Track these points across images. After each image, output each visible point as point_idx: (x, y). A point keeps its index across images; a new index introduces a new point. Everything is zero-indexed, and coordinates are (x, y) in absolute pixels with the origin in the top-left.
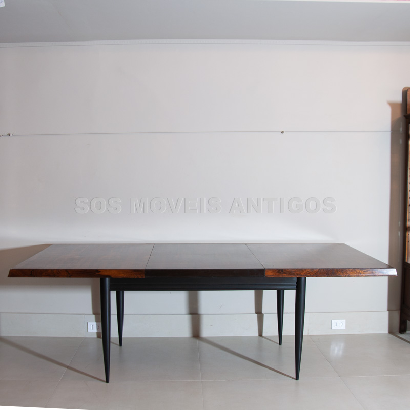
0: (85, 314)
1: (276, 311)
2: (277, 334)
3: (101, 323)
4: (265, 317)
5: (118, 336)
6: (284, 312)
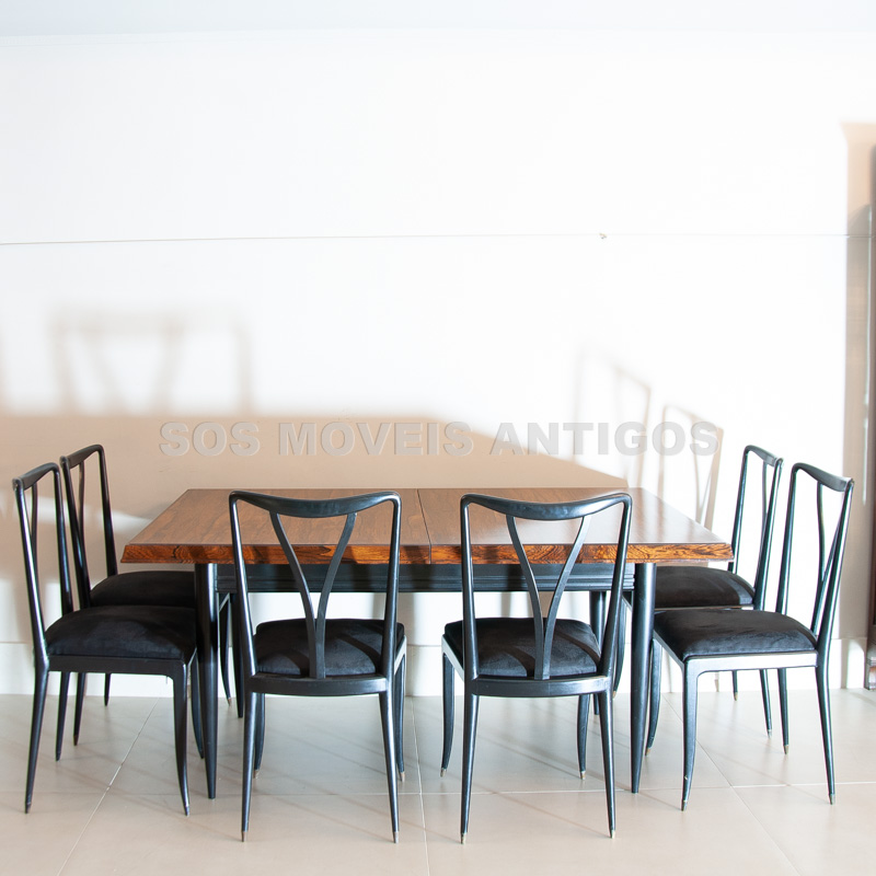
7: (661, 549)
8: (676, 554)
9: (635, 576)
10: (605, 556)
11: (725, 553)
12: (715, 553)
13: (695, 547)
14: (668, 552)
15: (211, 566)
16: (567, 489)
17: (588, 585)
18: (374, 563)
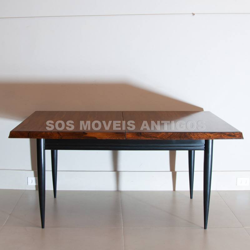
0: (26, 170)
1: (188, 170)
2: (188, 189)
3: (37, 178)
4: (178, 174)
5: (53, 189)
6: (195, 170)
7: (215, 134)
8: (221, 136)
9: (205, 145)
10: (193, 137)
11: (240, 136)
12: (236, 136)
13: (228, 134)
14: (218, 135)
15: (42, 140)
16: (179, 111)
17: (188, 148)
18: (104, 139)
